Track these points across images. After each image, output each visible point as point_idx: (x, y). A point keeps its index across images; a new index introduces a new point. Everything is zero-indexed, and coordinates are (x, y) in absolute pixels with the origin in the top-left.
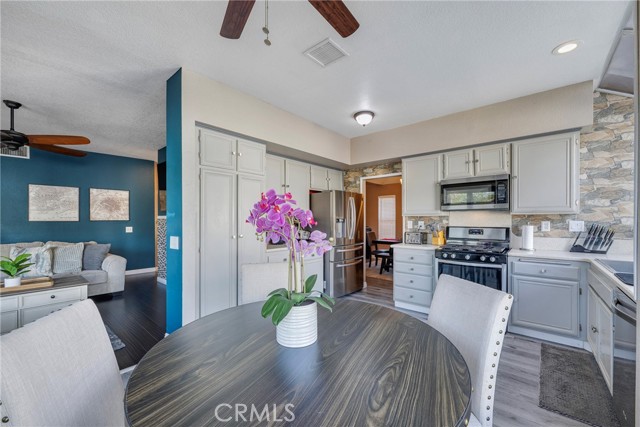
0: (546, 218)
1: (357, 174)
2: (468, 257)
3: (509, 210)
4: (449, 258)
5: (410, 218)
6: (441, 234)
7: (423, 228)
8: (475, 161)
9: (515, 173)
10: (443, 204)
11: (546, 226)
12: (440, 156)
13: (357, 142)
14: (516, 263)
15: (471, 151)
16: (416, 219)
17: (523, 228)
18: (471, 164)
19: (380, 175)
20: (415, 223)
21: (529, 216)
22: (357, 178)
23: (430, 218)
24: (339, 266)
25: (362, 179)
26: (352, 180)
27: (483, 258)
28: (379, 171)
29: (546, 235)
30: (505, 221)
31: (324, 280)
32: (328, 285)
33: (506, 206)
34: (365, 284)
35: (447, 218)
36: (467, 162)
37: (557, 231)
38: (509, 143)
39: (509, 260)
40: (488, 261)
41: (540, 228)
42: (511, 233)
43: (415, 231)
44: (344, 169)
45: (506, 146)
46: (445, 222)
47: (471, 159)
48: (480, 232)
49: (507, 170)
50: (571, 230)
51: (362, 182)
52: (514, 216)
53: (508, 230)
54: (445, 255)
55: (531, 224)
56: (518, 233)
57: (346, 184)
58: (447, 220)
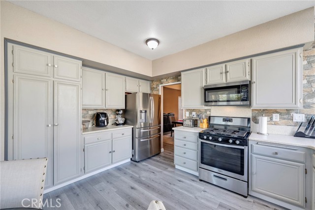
0: (276, 112)
1: (158, 83)
2: (220, 139)
3: (250, 106)
4: (208, 139)
5: (187, 110)
6: (205, 121)
7: (195, 116)
8: (226, 72)
9: (254, 80)
10: (205, 101)
11: (276, 117)
12: (204, 70)
13: (156, 62)
14: (255, 145)
15: (224, 65)
16: (191, 111)
17: (260, 118)
18: (224, 75)
19: (170, 83)
20: (191, 113)
21: (263, 110)
22: (158, 85)
23: (199, 111)
24: (142, 140)
25: (160, 86)
26: (155, 86)
27: (231, 141)
28: (170, 80)
29: (276, 124)
30: (247, 113)
31: (133, 149)
32: (135, 152)
33: (248, 103)
34: (162, 150)
35: (210, 110)
36: (221, 73)
37: (284, 121)
38: (250, 59)
39: (250, 143)
40: (234, 143)
41: (271, 119)
42: (251, 121)
43: (190, 119)
44: (150, 80)
45: (248, 61)
46: (208, 113)
47: (224, 71)
48: (230, 120)
49: (248, 78)
50: (294, 121)
51: (160, 88)
52: (253, 110)
53: (249, 119)
54: (205, 137)
55: (266, 116)
56: (256, 121)
57: (152, 89)
58: (210, 112)
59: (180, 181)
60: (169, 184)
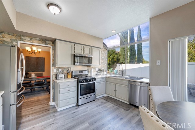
1: (13, 37)
5: (55, 68)
12: (73, 44)
15: (82, 46)
16: (58, 68)
23: (64, 68)
27: (92, 80)
33: (91, 64)
48: (82, 72)
53: (88, 71)
54: (82, 81)
58: (70, 68)
59: (74, 113)
60: (74, 118)
